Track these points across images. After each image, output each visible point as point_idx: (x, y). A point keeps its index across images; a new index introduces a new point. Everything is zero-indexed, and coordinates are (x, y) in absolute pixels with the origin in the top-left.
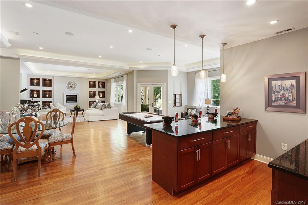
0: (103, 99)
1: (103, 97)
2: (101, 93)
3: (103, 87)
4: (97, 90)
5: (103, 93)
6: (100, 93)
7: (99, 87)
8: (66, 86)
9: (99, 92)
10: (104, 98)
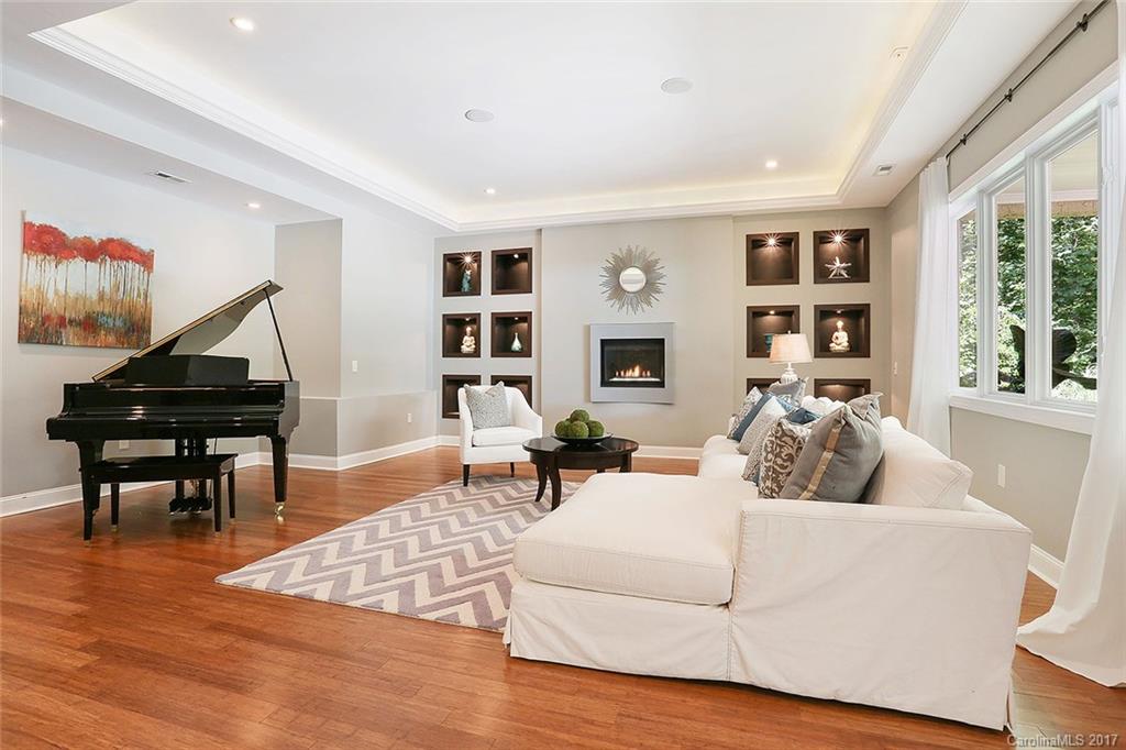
0: (853, 369)
1: (859, 347)
2: (840, 324)
3: (859, 271)
4: (806, 294)
5: (857, 315)
6: (831, 321)
7: (822, 275)
8: (603, 284)
9: (824, 313)
10: (867, 355)
